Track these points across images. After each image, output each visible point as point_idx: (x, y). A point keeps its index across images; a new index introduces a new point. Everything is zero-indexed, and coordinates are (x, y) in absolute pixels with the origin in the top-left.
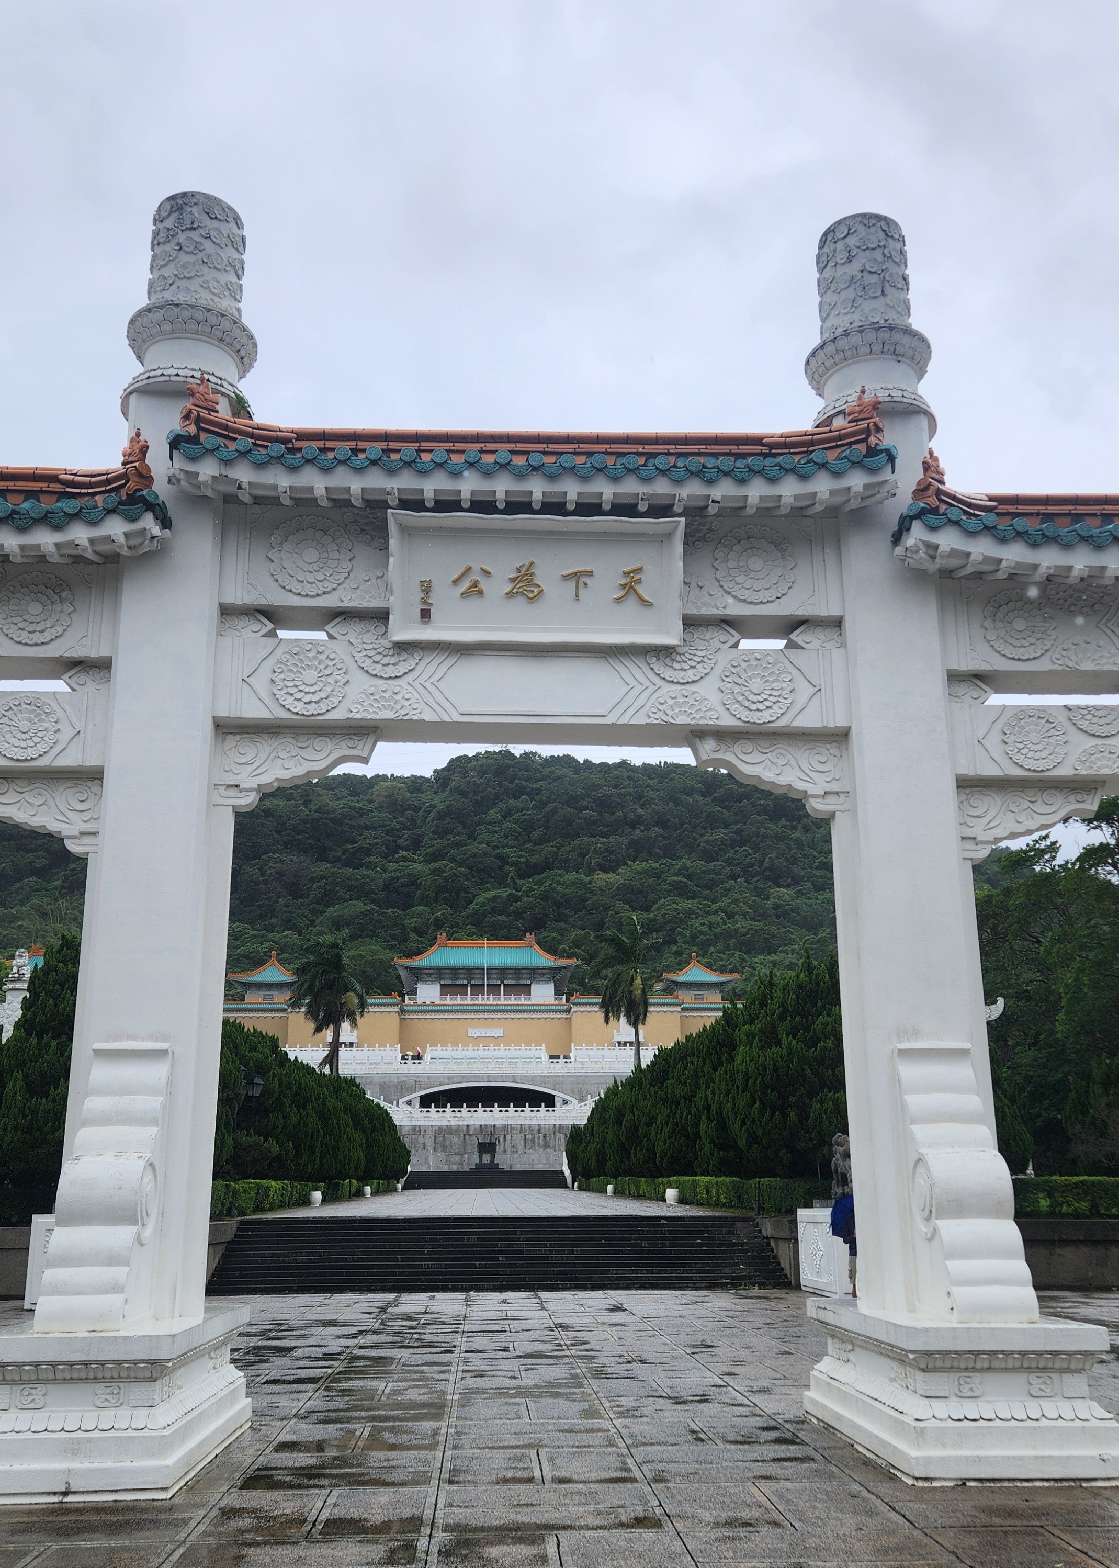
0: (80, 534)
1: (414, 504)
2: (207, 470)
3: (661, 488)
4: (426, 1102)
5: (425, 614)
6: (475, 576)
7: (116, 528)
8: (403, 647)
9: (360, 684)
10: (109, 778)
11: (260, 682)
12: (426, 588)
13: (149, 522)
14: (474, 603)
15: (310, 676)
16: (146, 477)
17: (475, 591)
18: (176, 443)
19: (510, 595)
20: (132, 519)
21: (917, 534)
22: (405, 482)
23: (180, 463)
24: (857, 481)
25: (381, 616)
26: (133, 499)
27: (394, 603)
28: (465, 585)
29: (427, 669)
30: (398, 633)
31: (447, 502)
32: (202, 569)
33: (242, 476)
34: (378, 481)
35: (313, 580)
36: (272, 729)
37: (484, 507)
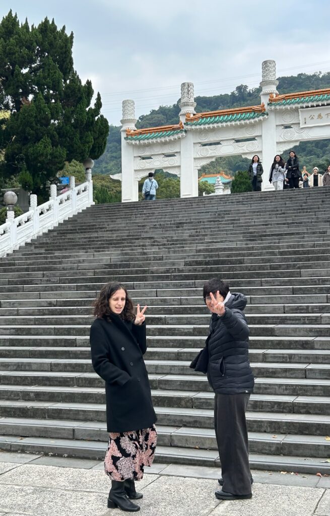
0: (257, 119)
1: (302, 108)
2: (273, 107)
5: (305, 123)
6: (312, 116)
7: (261, 118)
8: (302, 128)
9: (296, 134)
10: (263, 152)
11: (282, 136)
12: (305, 119)
13: (266, 116)
14: (312, 120)
15: (289, 134)
16: (265, 110)
17: (312, 118)
18: (268, 104)
19: (318, 118)
20: (263, 116)
22: (301, 105)
23: (269, 107)
25: (299, 123)
27: (301, 122)
28: (311, 117)
29: (306, 131)
30: (302, 126)
31: (307, 107)
32: (272, 121)
33: (278, 107)
34: (297, 105)
35: (288, 120)
36: (284, 142)
37: (312, 106)
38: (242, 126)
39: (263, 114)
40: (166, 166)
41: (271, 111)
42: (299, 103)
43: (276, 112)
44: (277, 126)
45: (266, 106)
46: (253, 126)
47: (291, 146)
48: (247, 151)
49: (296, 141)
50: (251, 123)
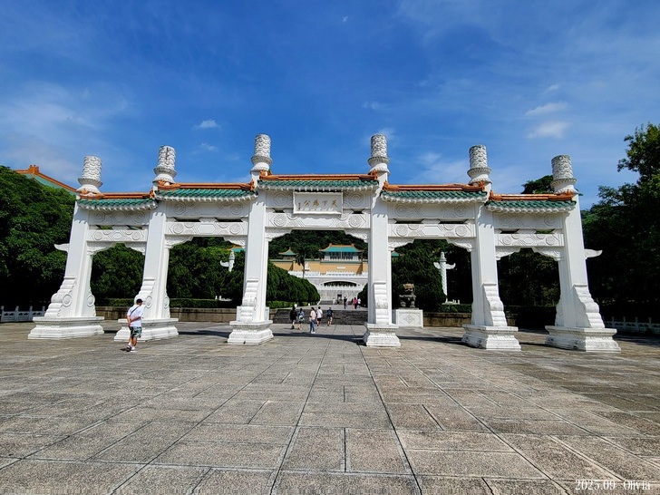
0: (244, 198)
2: (264, 186)
3: (338, 188)
4: (325, 284)
5: (299, 209)
7: (249, 196)
8: (296, 215)
9: (289, 221)
10: (249, 237)
11: (273, 221)
12: (300, 204)
15: (280, 219)
16: (254, 188)
18: (258, 182)
19: (313, 205)
21: (382, 195)
23: (259, 185)
24: (372, 187)
26: (252, 192)
27: (294, 207)
29: (299, 218)
30: (295, 212)
31: (303, 191)
32: (263, 202)
33: (269, 187)
34: (291, 187)
35: (280, 204)
37: (309, 191)
38: (226, 204)
40: (128, 240)
41: (262, 190)
43: (267, 192)
44: (267, 208)
45: (255, 184)
46: (239, 205)
47: (282, 233)
48: (230, 234)
49: (288, 228)
50: (236, 201)
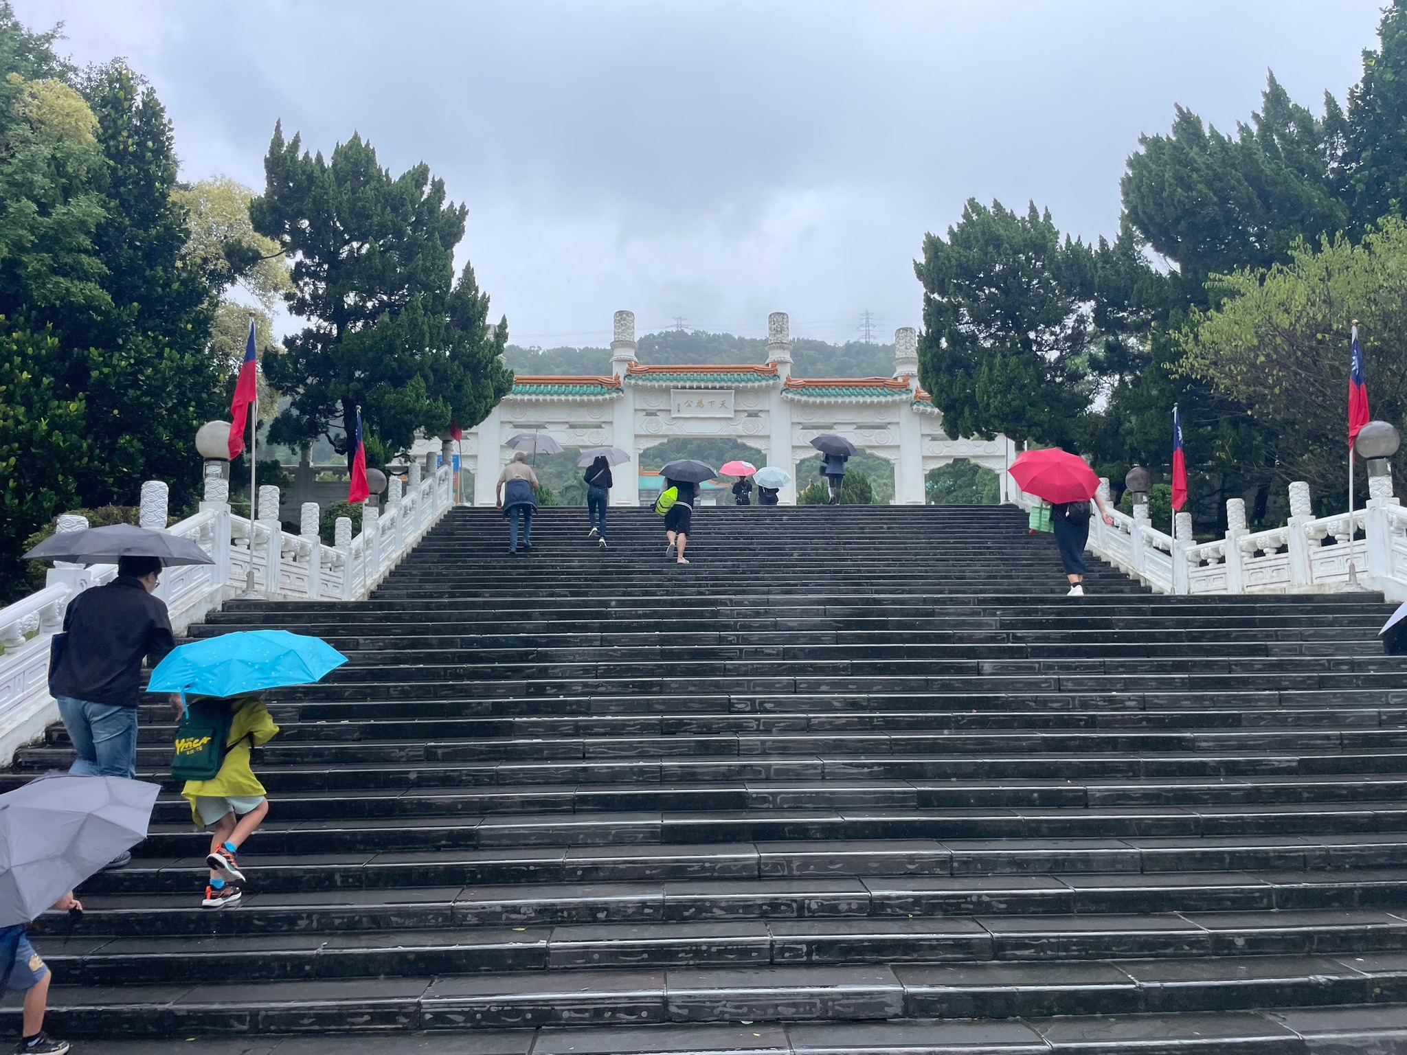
0: (607, 396)
1: (676, 387)
2: (633, 382)
5: (679, 411)
6: (689, 402)
7: (614, 395)
8: (674, 418)
9: (666, 426)
11: (644, 427)
12: (679, 405)
13: (620, 393)
14: (689, 408)
15: (655, 425)
16: (619, 384)
17: (689, 405)
19: (697, 406)
20: (617, 393)
21: (784, 393)
22: (674, 383)
23: (627, 380)
24: (771, 382)
25: (670, 411)
26: (618, 389)
27: (672, 409)
28: (687, 404)
29: (680, 422)
30: (673, 415)
31: (683, 388)
32: (630, 402)
33: (640, 383)
34: (668, 383)
35: (654, 403)
36: (646, 436)
37: (691, 388)
38: (582, 404)
39: (619, 390)
41: (629, 386)
42: (671, 381)
43: (636, 388)
44: (636, 410)
45: (621, 379)
46: (598, 405)
47: (656, 443)
49: (664, 436)
50: (597, 401)
